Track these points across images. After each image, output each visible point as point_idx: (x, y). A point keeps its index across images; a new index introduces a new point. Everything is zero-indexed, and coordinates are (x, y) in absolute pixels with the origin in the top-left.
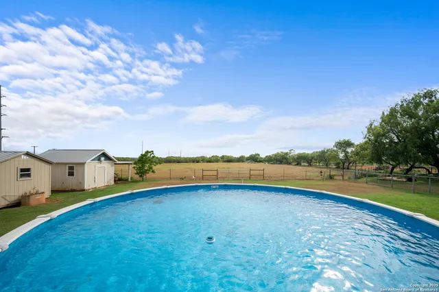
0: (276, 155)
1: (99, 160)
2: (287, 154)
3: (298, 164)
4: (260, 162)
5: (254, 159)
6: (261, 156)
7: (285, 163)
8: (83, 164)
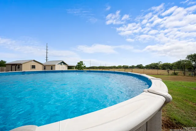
0: (151, 65)
1: (61, 64)
2: (157, 64)
3: (164, 69)
4: (143, 68)
5: (140, 67)
6: (143, 65)
7: (156, 69)
8: (55, 65)
